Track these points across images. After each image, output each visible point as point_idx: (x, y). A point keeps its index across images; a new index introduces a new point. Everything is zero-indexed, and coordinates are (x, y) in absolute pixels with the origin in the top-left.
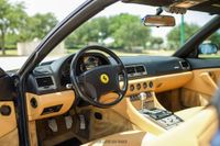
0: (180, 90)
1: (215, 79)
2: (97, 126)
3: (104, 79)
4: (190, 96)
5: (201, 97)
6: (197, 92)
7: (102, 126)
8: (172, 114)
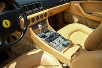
0: (63, 13)
1: (82, 7)
4: (68, 16)
5: (74, 17)
6: (72, 14)
8: (60, 35)
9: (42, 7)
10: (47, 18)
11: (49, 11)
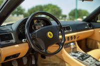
0: (86, 39)
2: (42, 62)
3: (50, 35)
6: (96, 41)
7: (46, 63)
8: (90, 56)
9: (71, 30)
10: (76, 40)
11: (77, 34)
